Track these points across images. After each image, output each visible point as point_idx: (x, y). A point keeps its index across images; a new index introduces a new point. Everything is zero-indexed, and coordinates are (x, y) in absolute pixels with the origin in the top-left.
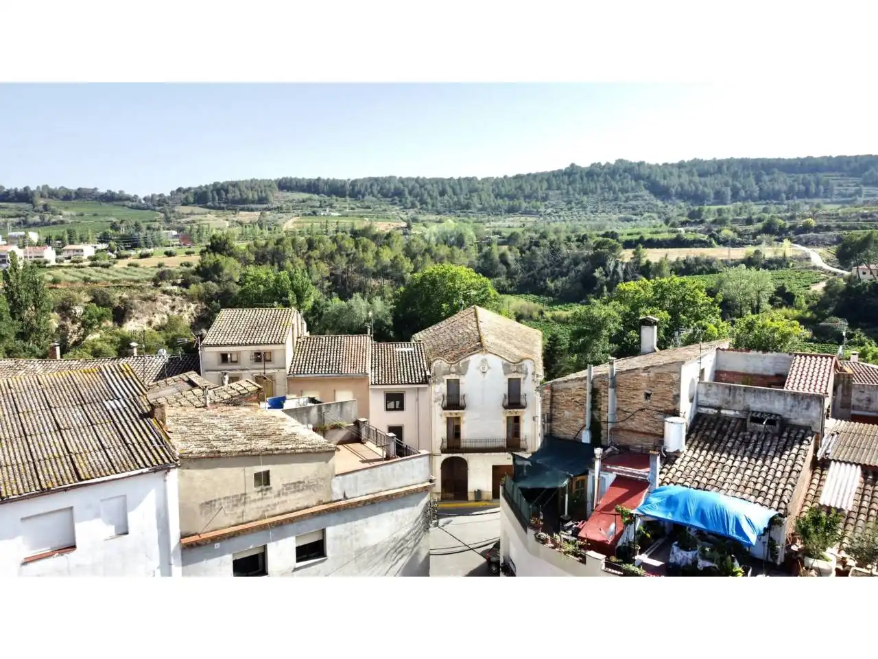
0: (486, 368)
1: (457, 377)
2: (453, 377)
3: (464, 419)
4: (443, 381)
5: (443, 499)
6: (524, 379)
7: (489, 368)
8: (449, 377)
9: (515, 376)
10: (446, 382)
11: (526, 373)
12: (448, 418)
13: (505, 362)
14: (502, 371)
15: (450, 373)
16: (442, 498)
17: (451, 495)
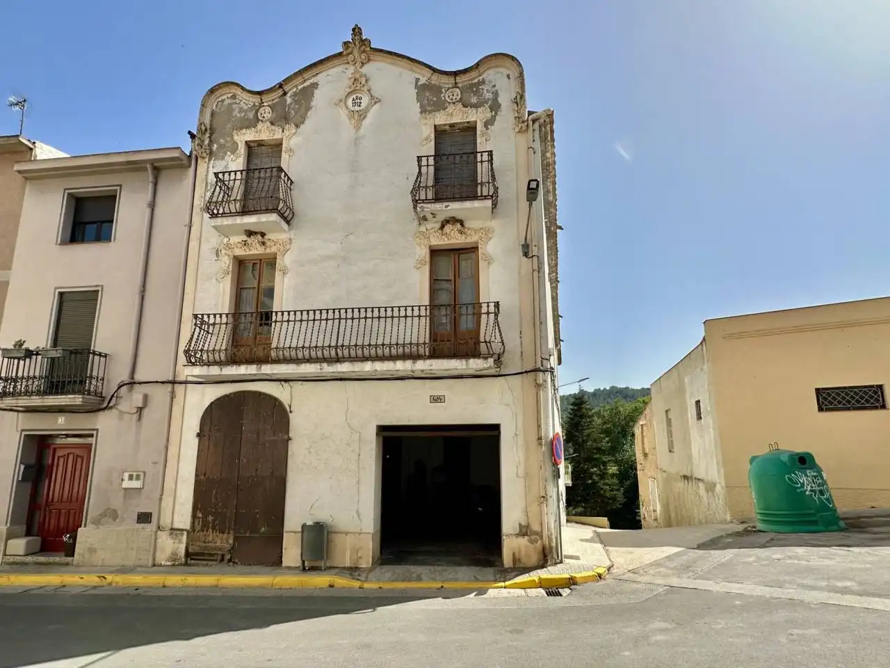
0: (365, 101)
1: (278, 136)
2: (264, 133)
3: (285, 261)
4: (234, 150)
5: (194, 557)
6: (487, 124)
7: (375, 100)
8: (250, 135)
9: (456, 115)
10: (242, 149)
11: (495, 107)
12: (240, 263)
13: (424, 77)
14: (416, 107)
15: (253, 123)
16: (188, 554)
17: (222, 541)
